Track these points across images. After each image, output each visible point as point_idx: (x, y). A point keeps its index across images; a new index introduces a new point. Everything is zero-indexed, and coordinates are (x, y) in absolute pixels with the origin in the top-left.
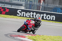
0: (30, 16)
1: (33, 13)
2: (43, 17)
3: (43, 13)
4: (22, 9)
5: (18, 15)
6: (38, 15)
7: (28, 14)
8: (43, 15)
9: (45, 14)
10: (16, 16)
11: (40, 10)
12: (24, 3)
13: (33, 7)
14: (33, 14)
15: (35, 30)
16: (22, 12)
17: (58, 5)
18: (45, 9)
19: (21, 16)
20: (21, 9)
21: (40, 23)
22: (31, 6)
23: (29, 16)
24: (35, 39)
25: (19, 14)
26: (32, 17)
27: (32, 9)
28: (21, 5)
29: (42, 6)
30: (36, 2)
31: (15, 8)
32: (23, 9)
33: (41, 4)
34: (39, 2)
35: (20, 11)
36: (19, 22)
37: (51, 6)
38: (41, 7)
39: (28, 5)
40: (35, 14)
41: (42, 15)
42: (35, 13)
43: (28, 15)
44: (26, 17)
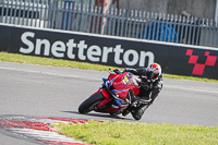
0: (65, 53)
1: (77, 42)
2: (111, 55)
3: (112, 43)
4: (37, 28)
5: (22, 50)
6: (95, 50)
7: (59, 46)
8: (111, 50)
9: (119, 47)
10: (17, 55)
11: (99, 33)
12: (43, 8)
13: (76, 21)
14: (75, 45)
15: (142, 105)
16: (38, 40)
17: (163, 15)
18: (117, 27)
19: (33, 54)
20: (33, 28)
21: (157, 82)
22: (68, 18)
23: (62, 55)
24: (82, 134)
25: (26, 47)
26: (73, 57)
27: (75, 30)
28: (34, 15)
29: (109, 19)
30: (86, 5)
31: (12, 25)
32: (42, 28)
33: (106, 9)
34: (96, 4)
35: (32, 35)
36: (26, 73)
37: (141, 17)
38: (105, 20)
39: (60, 14)
40: (82, 45)
41: (107, 50)
42: (82, 42)
43: (59, 49)
44: (51, 56)
